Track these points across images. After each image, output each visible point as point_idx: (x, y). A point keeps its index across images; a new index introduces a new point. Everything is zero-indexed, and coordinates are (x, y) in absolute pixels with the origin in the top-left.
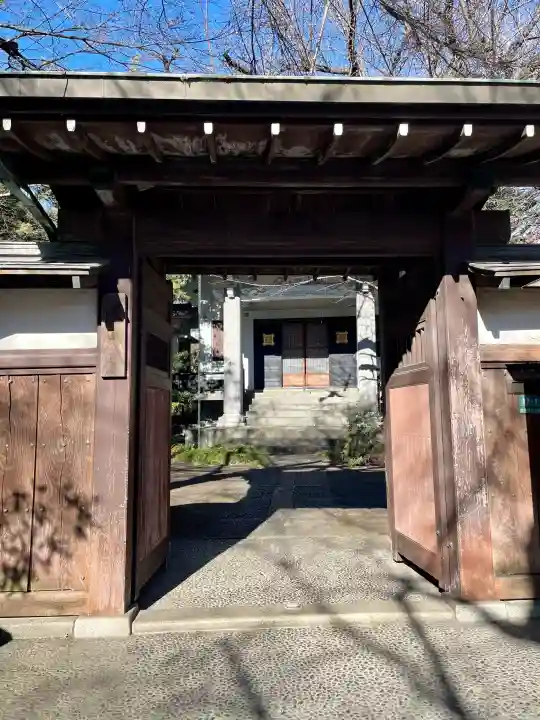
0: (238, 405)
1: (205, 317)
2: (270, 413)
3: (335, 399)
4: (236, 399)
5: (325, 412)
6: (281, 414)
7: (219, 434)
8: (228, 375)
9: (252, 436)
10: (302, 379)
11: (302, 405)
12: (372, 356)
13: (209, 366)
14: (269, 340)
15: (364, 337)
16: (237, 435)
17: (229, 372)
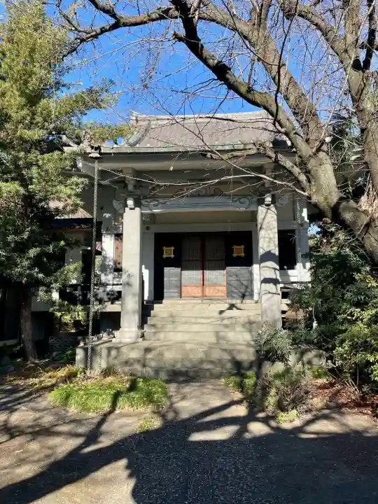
0: (136, 319)
1: (107, 230)
2: (169, 327)
3: (234, 312)
4: (134, 312)
5: (226, 326)
6: (180, 328)
7: (114, 353)
8: (127, 287)
9: (149, 356)
10: (200, 290)
11: (202, 317)
12: (275, 269)
13: (110, 277)
14: (169, 252)
15: (267, 250)
16: (134, 355)
17: (128, 284)
